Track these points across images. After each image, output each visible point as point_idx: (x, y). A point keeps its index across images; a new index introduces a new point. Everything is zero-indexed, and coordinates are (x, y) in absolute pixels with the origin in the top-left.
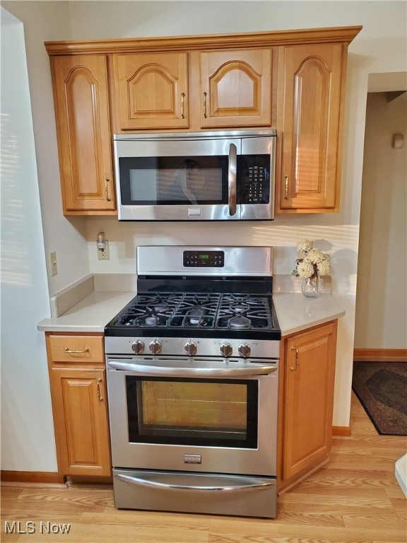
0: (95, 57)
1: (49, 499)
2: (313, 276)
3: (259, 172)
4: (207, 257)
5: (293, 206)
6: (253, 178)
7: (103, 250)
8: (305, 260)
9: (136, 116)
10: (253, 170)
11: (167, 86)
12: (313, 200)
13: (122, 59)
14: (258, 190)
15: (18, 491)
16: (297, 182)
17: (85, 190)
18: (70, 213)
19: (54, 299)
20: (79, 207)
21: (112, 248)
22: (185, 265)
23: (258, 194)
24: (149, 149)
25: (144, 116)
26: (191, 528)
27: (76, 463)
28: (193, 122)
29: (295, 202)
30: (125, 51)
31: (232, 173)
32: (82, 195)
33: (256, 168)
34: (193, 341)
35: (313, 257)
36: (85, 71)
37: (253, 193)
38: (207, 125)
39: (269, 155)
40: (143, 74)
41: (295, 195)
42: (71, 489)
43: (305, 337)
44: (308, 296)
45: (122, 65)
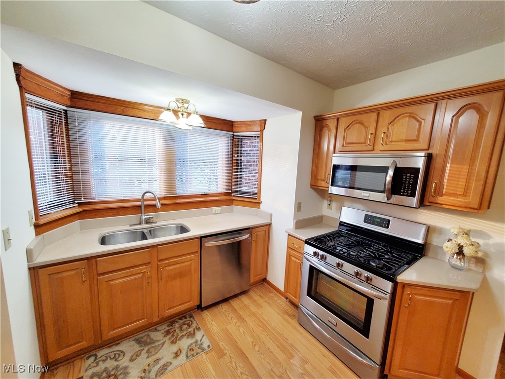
0: (333, 120)
1: (278, 301)
2: (457, 253)
3: (410, 177)
4: (379, 220)
5: (439, 202)
6: (406, 181)
7: (329, 205)
8: (453, 241)
9: (347, 145)
10: (406, 176)
11: (364, 130)
12: (458, 201)
13: (344, 119)
14: (408, 189)
15: (271, 292)
16: (445, 187)
17: (319, 178)
18: (312, 187)
19: (295, 221)
20: (315, 185)
21: (334, 204)
22: (365, 222)
23: (408, 191)
24: (348, 161)
25: (350, 145)
26: (324, 356)
27: (289, 293)
28: (376, 148)
29: (440, 199)
30: (346, 115)
31: (390, 175)
32: (318, 180)
33: (408, 175)
34: (341, 261)
35: (462, 241)
36: (328, 126)
37: (404, 190)
38: (383, 149)
39: (420, 168)
40: (352, 125)
41: (442, 195)
42: (288, 303)
43: (425, 291)
44: (454, 267)
45: (343, 122)
